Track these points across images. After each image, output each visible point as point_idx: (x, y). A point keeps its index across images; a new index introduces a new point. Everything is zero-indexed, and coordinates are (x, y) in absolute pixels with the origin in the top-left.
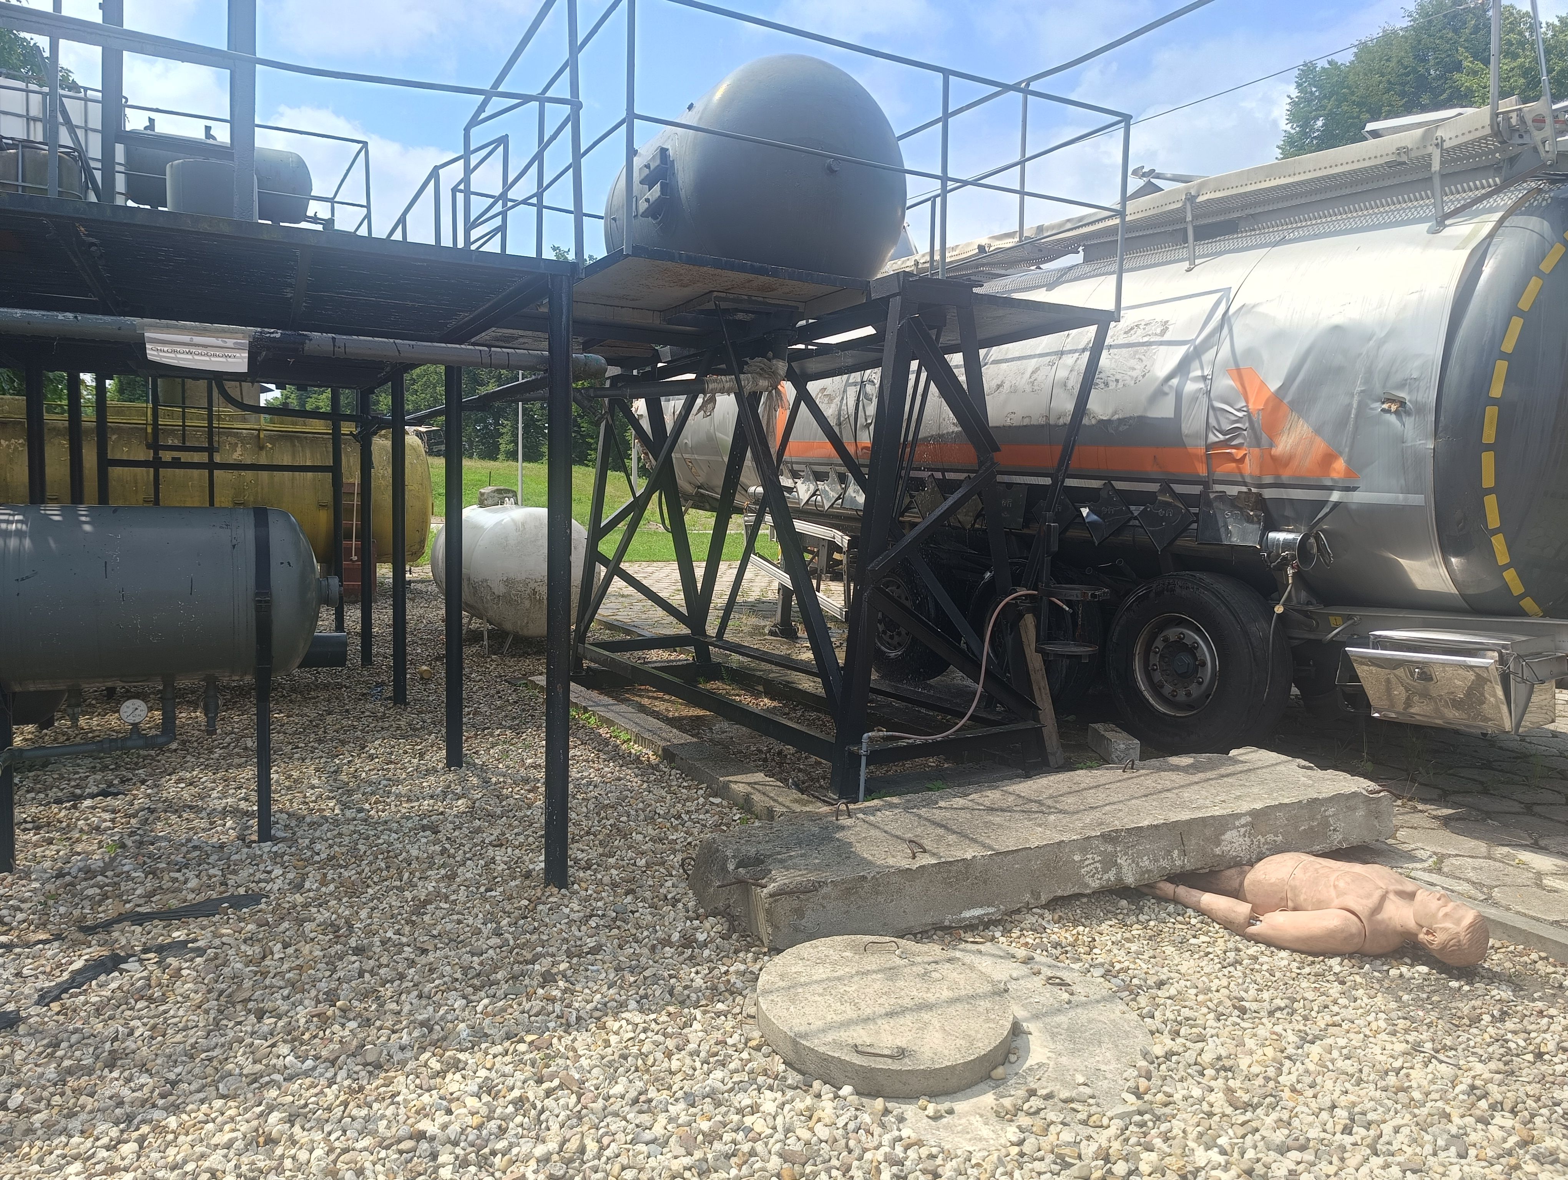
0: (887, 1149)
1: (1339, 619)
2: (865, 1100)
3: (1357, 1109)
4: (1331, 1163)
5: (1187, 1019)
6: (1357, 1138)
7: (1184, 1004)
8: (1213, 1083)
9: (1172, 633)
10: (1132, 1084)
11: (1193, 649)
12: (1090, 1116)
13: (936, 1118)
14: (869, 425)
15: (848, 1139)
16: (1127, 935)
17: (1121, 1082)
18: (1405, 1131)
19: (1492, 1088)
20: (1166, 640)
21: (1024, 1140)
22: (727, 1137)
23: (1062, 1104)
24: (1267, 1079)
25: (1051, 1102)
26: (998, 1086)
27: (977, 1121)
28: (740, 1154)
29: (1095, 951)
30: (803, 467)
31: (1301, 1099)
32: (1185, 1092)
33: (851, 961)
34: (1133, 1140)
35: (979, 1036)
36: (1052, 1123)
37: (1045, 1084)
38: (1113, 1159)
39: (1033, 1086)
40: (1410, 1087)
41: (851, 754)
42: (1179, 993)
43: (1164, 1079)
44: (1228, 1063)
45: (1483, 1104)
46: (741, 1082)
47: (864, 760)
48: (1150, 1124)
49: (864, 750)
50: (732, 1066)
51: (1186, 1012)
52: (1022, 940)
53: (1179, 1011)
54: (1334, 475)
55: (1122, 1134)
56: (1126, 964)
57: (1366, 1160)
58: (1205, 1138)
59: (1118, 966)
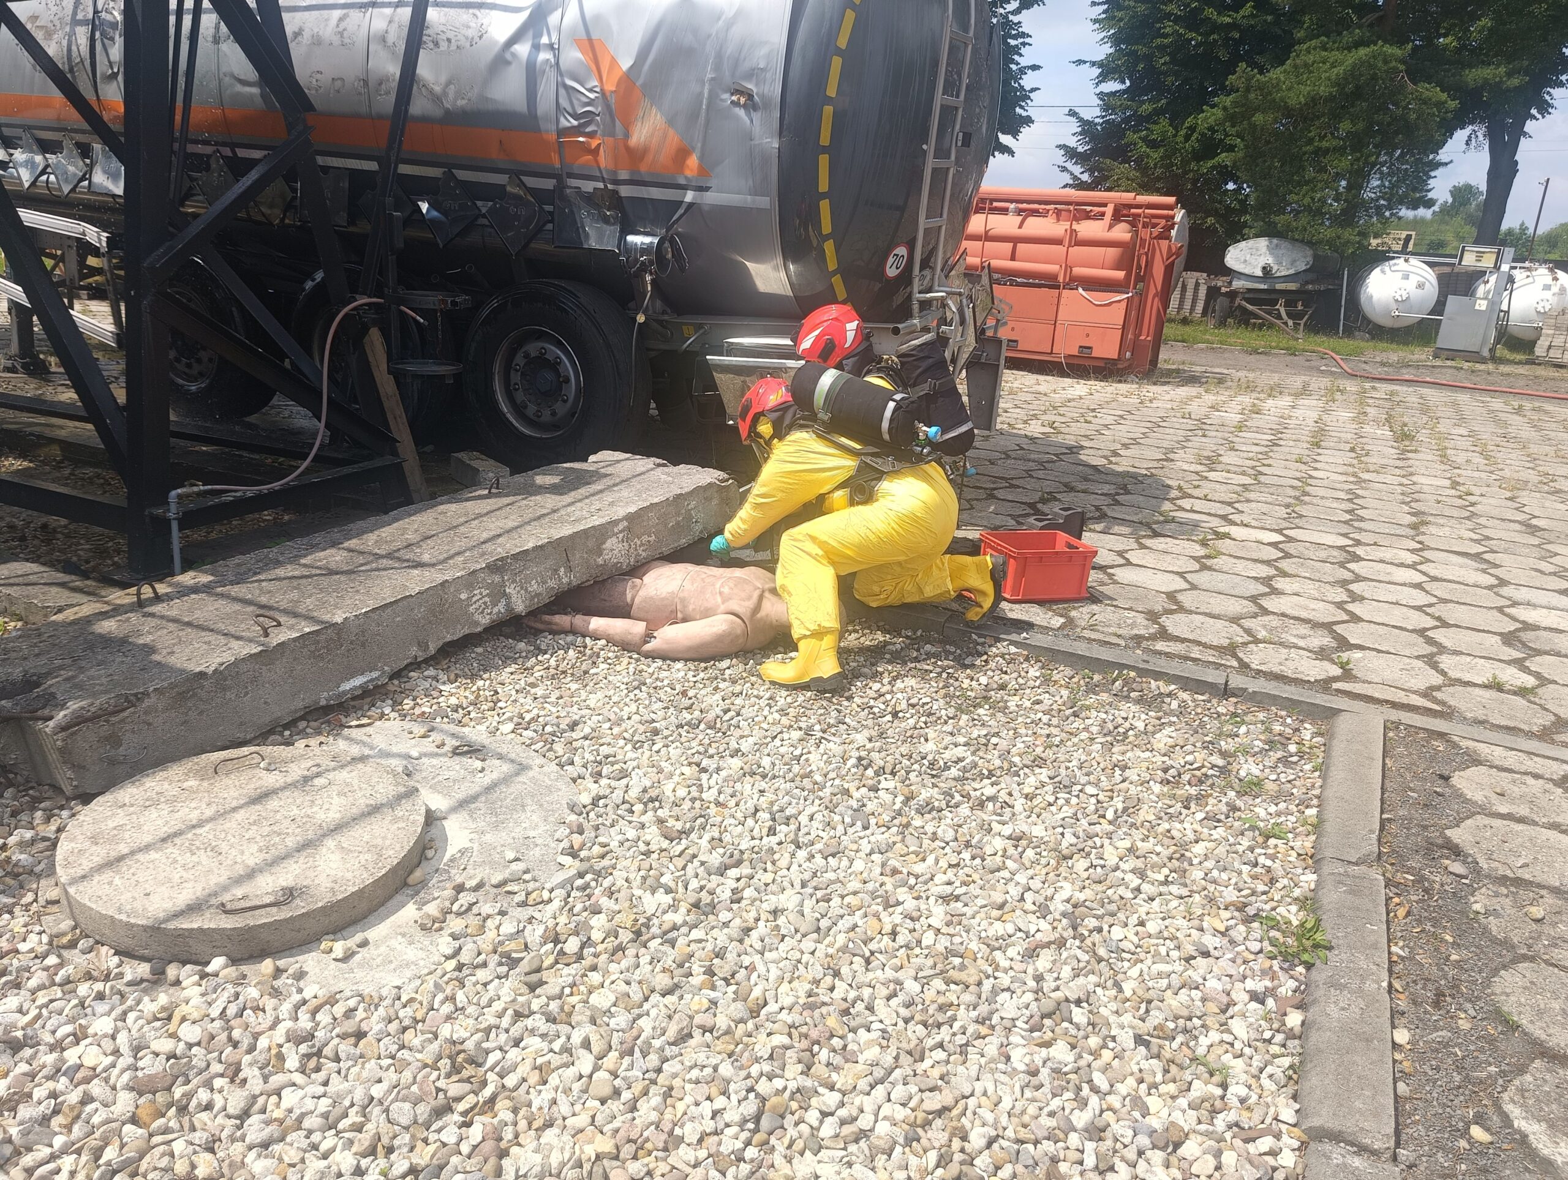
0: (289, 1024)
1: (691, 328)
2: (244, 968)
3: (776, 808)
4: (765, 870)
5: (607, 757)
6: (780, 837)
7: (601, 741)
8: (644, 819)
9: (533, 348)
10: (565, 844)
11: (554, 366)
12: (528, 894)
13: (347, 958)
14: (114, 76)
15: (230, 1029)
16: (531, 680)
17: (553, 845)
18: (818, 817)
19: (875, 756)
20: (527, 355)
21: (460, 948)
22: (39, 1093)
23: (495, 890)
24: (693, 800)
25: (482, 892)
26: (417, 893)
27: (398, 943)
28: (65, 1108)
29: (500, 704)
30: (18, 132)
31: (726, 812)
32: (620, 837)
33: (197, 792)
34: (579, 907)
35: (388, 842)
36: (489, 916)
37: (472, 872)
38: (562, 938)
39: (459, 880)
40: (811, 771)
41: (155, 519)
42: (594, 730)
43: (597, 828)
44: (653, 793)
45: (870, 772)
46: (52, 1001)
47: (175, 526)
48: (593, 884)
49: (173, 512)
50: (33, 983)
51: (605, 750)
52: (417, 711)
53: (597, 751)
54: (688, 173)
55: (567, 903)
56: (535, 711)
57: (793, 855)
58: (649, 881)
59: (528, 717)
